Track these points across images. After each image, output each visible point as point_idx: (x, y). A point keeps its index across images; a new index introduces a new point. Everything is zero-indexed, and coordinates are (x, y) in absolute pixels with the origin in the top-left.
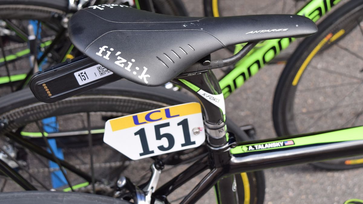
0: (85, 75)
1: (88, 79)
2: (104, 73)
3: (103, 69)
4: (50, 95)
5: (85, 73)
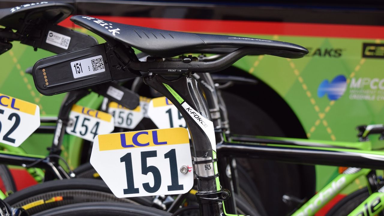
0: (80, 67)
1: (82, 72)
2: (97, 68)
3: (97, 63)
4: (47, 84)
5: (80, 65)
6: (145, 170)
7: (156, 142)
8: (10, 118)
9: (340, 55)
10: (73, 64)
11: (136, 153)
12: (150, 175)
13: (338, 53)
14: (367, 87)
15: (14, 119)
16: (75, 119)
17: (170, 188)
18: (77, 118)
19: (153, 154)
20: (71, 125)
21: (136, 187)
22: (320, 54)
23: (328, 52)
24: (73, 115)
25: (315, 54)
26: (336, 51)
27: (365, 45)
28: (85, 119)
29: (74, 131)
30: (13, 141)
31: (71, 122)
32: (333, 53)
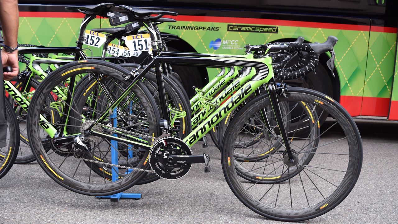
6: (139, 45)
7: (141, 37)
8: (97, 39)
9: (218, 30)
10: (120, 18)
11: (137, 41)
12: (140, 46)
13: (217, 29)
14: (229, 44)
15: (98, 39)
16: (110, 48)
17: (145, 49)
18: (111, 48)
19: (141, 41)
20: (108, 50)
21: (137, 49)
22: (210, 30)
23: (213, 29)
24: (109, 47)
25: (207, 29)
26: (216, 28)
27: (229, 26)
28: (114, 48)
29: (109, 53)
30: (98, 46)
31: (108, 49)
32: (215, 29)
